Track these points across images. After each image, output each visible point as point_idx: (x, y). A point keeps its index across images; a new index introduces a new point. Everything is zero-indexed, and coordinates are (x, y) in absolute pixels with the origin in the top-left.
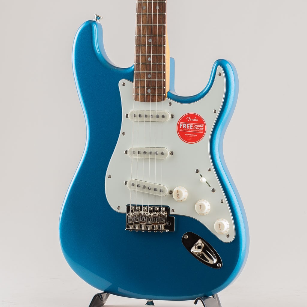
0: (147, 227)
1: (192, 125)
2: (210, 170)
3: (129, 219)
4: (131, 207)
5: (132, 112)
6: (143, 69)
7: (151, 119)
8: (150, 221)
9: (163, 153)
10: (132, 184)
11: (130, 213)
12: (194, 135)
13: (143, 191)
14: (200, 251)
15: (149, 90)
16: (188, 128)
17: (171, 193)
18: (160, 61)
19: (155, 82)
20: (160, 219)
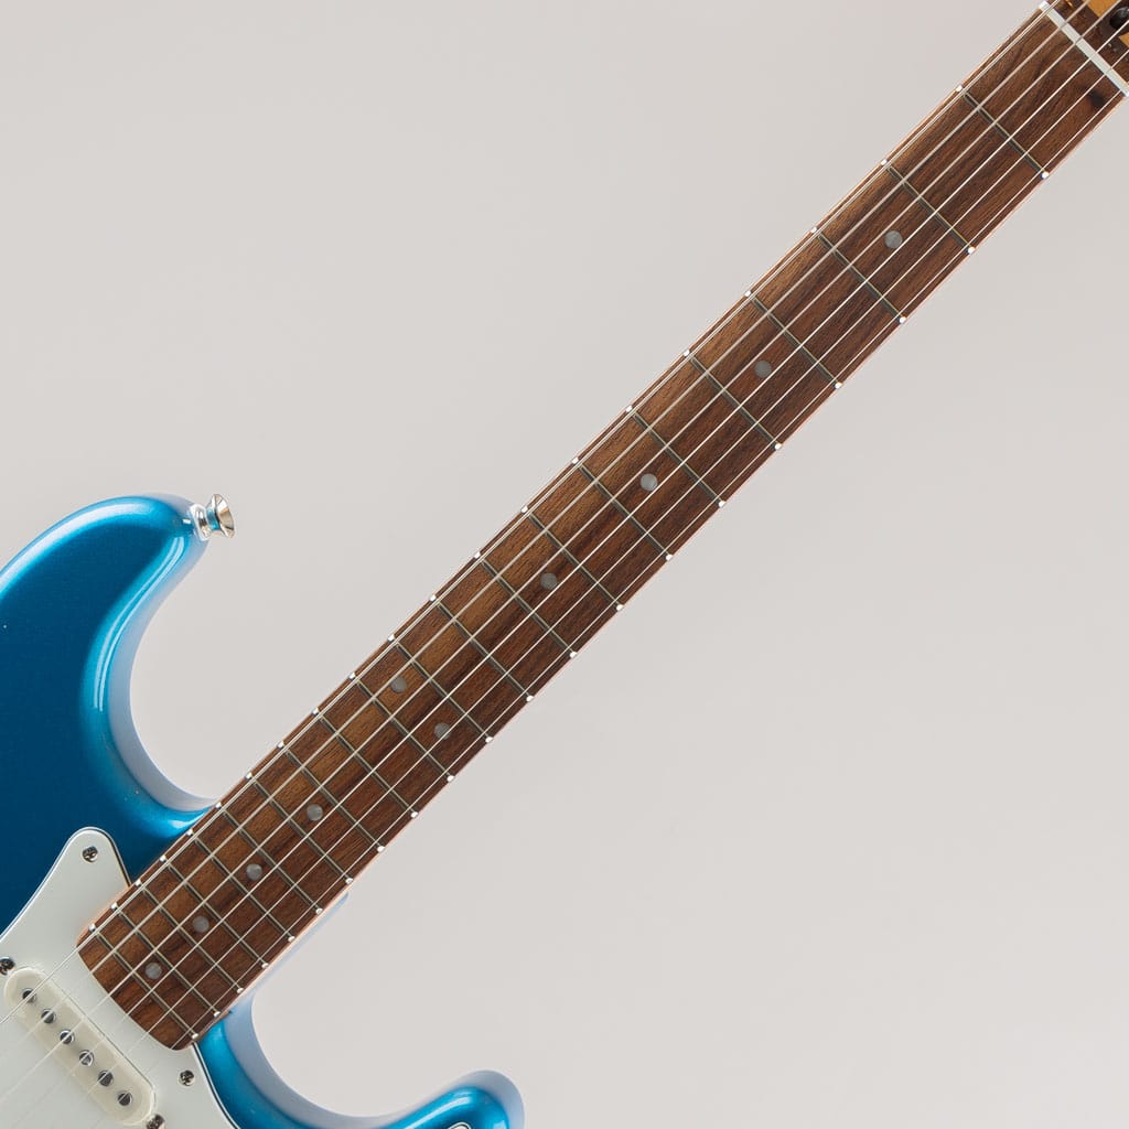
6: (201, 880)
15: (160, 969)
18: (286, 912)
19: (200, 963)
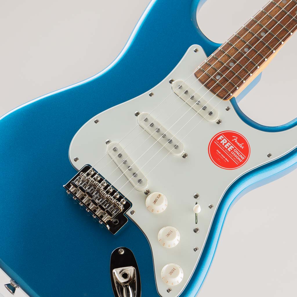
0: (89, 204)
1: (233, 148)
2: (211, 207)
3: (77, 180)
4: (91, 169)
5: (181, 82)
6: (231, 53)
7: (194, 105)
8: (99, 200)
9: (176, 147)
10: (115, 148)
11: (85, 175)
12: (226, 159)
13: (121, 165)
14: (122, 280)
15: (220, 77)
16: (226, 146)
17: (147, 193)
18: (256, 60)
19: (232, 74)
20: (112, 208)
